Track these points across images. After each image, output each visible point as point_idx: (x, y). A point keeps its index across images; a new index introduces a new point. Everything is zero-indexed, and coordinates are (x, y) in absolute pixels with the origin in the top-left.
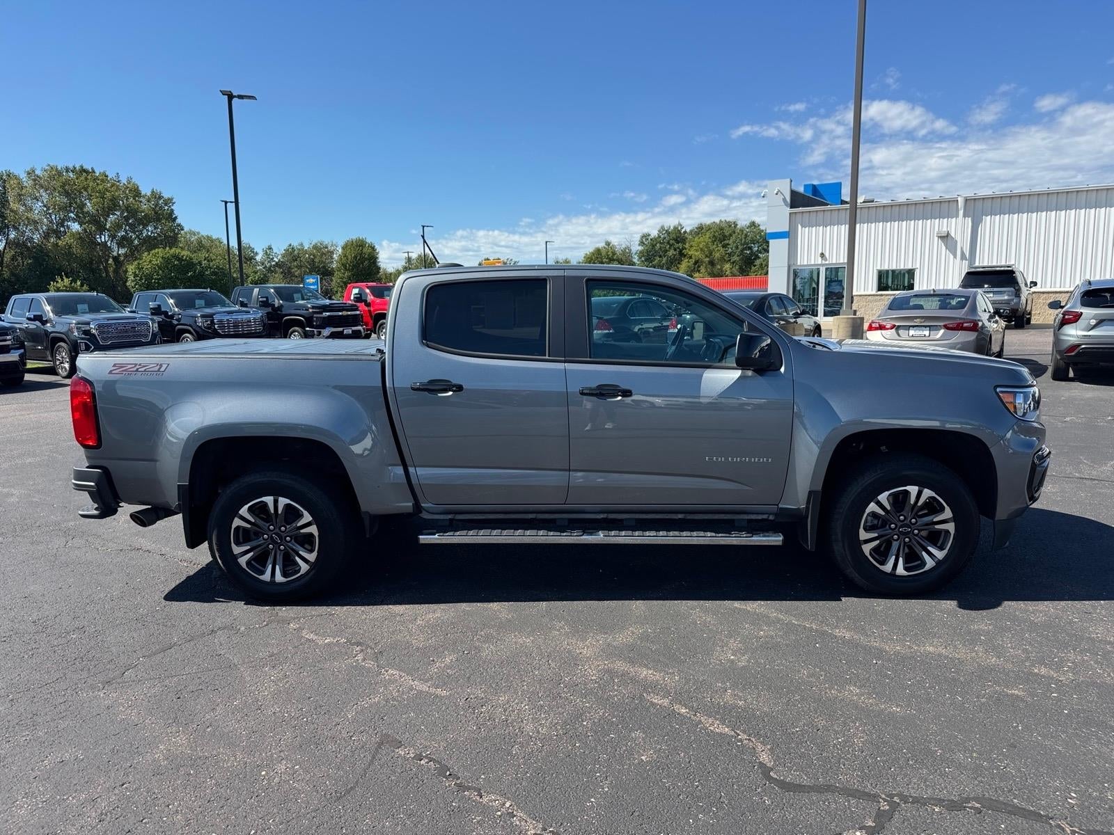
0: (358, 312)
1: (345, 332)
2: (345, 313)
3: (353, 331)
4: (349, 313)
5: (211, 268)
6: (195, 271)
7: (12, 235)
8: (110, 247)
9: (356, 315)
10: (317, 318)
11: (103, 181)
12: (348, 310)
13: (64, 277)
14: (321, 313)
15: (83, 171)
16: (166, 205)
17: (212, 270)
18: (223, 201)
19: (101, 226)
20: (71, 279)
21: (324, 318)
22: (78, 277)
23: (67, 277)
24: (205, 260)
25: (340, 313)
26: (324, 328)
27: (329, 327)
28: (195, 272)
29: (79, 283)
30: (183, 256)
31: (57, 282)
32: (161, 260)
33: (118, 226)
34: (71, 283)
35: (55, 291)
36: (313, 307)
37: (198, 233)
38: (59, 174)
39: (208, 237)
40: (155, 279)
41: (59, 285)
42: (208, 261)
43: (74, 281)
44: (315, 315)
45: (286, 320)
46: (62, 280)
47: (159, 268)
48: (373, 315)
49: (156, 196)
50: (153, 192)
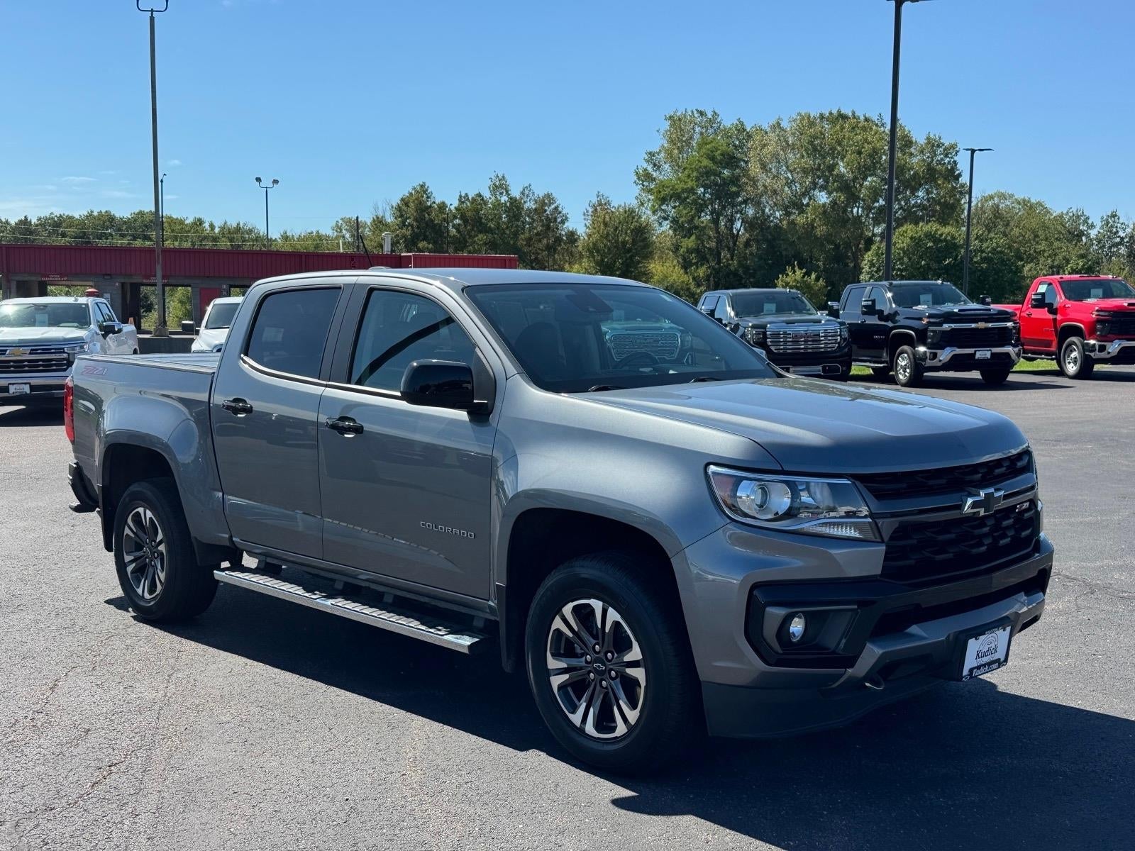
0: (1010, 324)
1: (978, 355)
2: (981, 325)
3: (993, 354)
4: (990, 325)
5: (982, 252)
6: (957, 256)
7: (751, 212)
8: (864, 223)
9: (1006, 328)
10: (932, 331)
11: (864, 129)
12: (987, 321)
13: (796, 268)
14: (940, 324)
15: (843, 117)
16: (946, 156)
17: (984, 255)
18: (967, 150)
19: (853, 194)
20: (804, 270)
21: (944, 332)
22: (816, 269)
23: (801, 268)
24: (976, 239)
25: (973, 325)
26: (942, 348)
27: (951, 346)
28: (955, 259)
29: (813, 276)
30: (941, 235)
31: (787, 275)
32: (909, 240)
33: (875, 194)
34: (804, 277)
35: (783, 287)
36: (931, 316)
37: (1011, 196)
38: (812, 124)
39: (1024, 200)
40: (899, 269)
41: (788, 279)
42: (981, 241)
43: (808, 274)
44: (931, 328)
45: (895, 334)
46: (794, 272)
47: (904, 253)
48: (1059, 329)
49: (933, 144)
50: (928, 138)
